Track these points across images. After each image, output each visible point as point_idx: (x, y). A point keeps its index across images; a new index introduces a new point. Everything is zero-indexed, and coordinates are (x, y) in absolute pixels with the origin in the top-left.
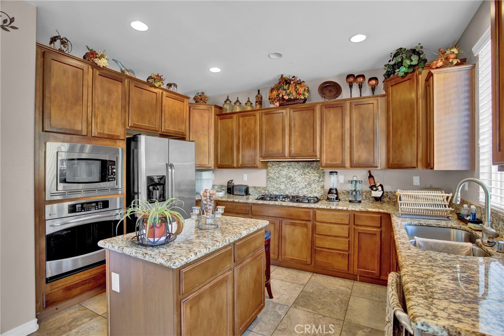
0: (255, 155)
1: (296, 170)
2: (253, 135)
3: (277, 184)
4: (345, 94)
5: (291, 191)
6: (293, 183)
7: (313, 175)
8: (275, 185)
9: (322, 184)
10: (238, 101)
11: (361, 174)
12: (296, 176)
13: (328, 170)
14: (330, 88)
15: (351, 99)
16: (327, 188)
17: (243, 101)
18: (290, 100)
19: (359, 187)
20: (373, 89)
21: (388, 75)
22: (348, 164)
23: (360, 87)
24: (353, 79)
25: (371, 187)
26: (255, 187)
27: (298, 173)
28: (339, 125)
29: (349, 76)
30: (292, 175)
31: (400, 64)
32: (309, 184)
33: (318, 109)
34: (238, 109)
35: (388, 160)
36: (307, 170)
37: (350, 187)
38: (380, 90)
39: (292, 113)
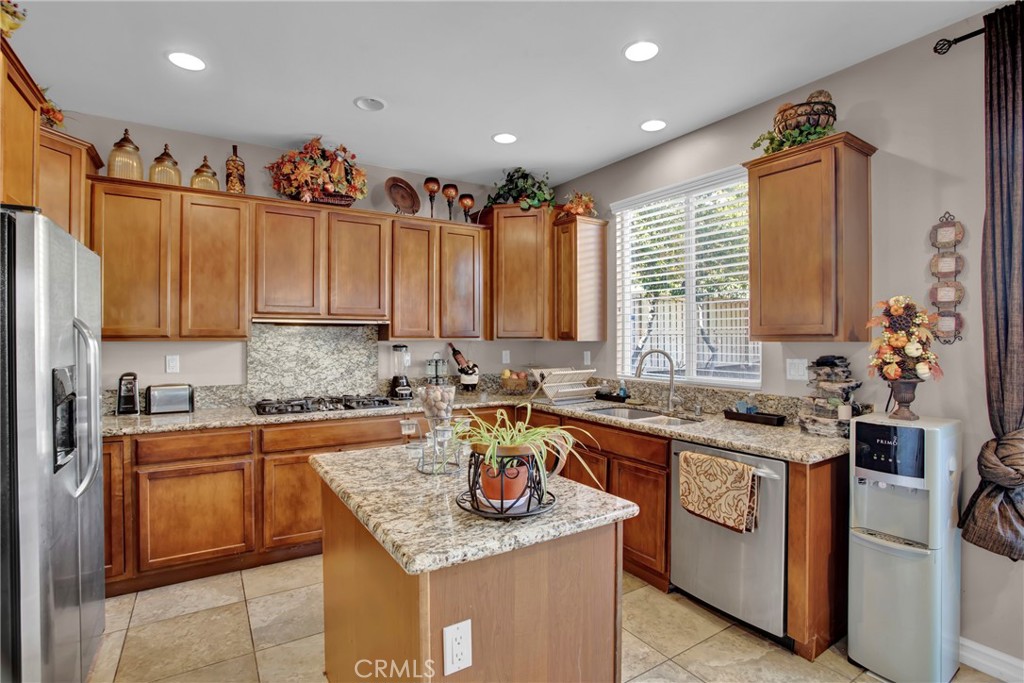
0: (241, 306)
1: (318, 343)
2: (231, 258)
3: (273, 375)
4: (424, 211)
5: (308, 389)
6: (313, 371)
7: (356, 353)
8: (270, 379)
9: (373, 369)
10: (167, 155)
12: (320, 354)
13: (387, 342)
14: (400, 190)
16: (388, 376)
17: (187, 162)
18: (336, 195)
19: (442, 371)
20: (466, 212)
22: (436, 331)
23: (451, 204)
25: (460, 370)
26: (209, 388)
27: (325, 348)
28: (423, 263)
29: (428, 180)
30: (312, 355)
32: (349, 371)
33: (387, 225)
36: (343, 344)
37: (429, 373)
39: (335, 224)
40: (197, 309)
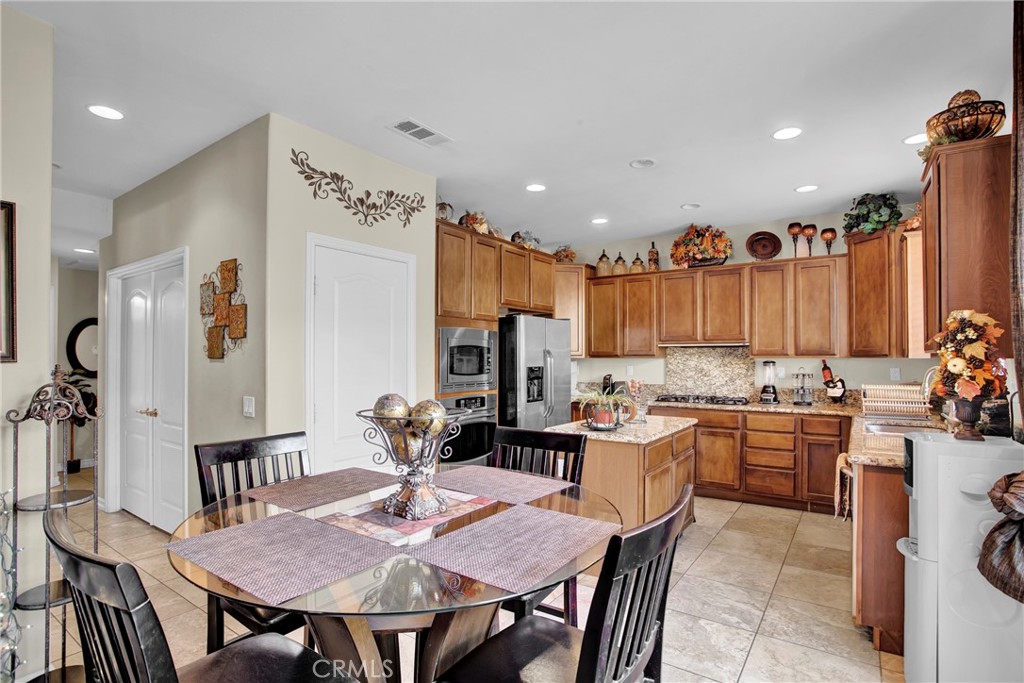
0: (651, 337)
1: (711, 359)
2: (647, 310)
3: (681, 380)
4: (786, 252)
5: (703, 391)
6: (706, 379)
7: (737, 367)
8: (679, 382)
9: (751, 380)
10: (620, 258)
11: (812, 365)
12: (711, 367)
13: (760, 360)
14: (764, 243)
15: (796, 259)
16: (760, 385)
17: (629, 259)
18: (704, 260)
19: (808, 383)
20: (829, 244)
21: (849, 228)
22: (791, 350)
23: (810, 241)
24: (797, 228)
25: (827, 384)
26: (646, 386)
27: (715, 363)
28: (778, 296)
29: (792, 226)
30: (705, 367)
31: (866, 218)
32: (732, 380)
33: (746, 273)
34: (619, 270)
35: (851, 345)
36: (727, 360)
37: (796, 384)
38: (840, 246)
40: (630, 341)
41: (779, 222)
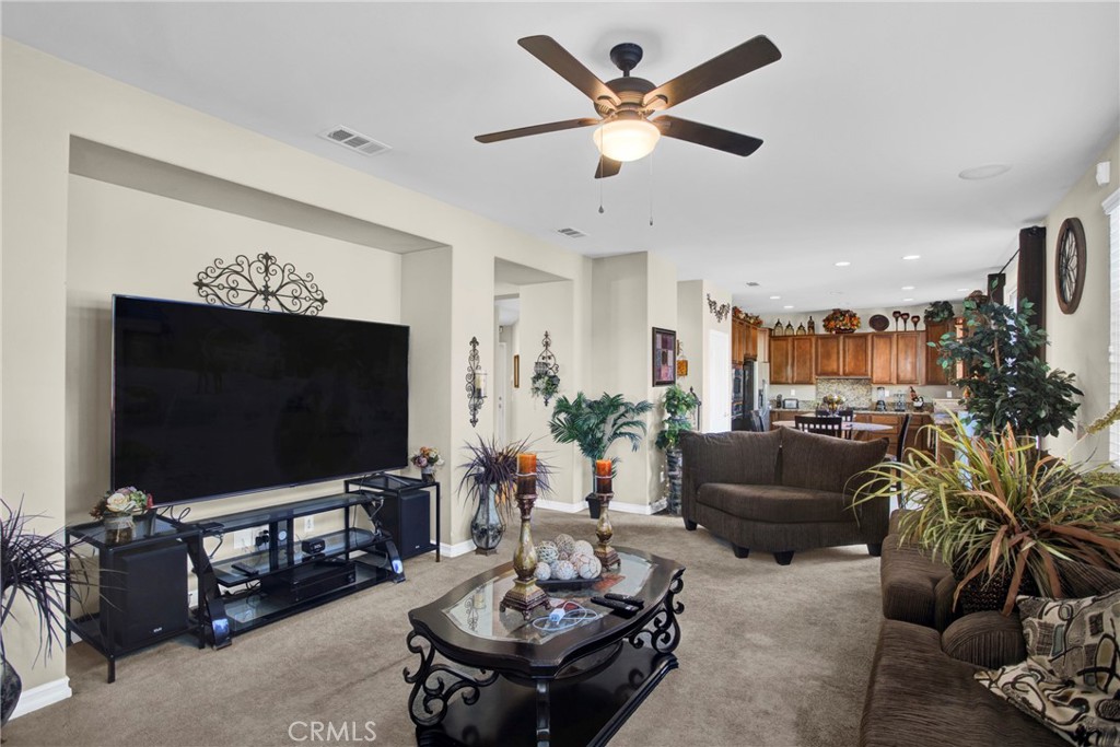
0: (811, 373)
1: (846, 386)
2: (808, 356)
4: (891, 328)
7: (861, 390)
9: (870, 397)
10: (789, 325)
11: (904, 389)
13: (875, 387)
14: (879, 322)
15: (897, 332)
16: (875, 400)
17: (795, 326)
18: (845, 330)
19: (903, 399)
20: (915, 324)
21: (926, 317)
22: (895, 382)
23: (905, 322)
24: (897, 314)
25: (914, 400)
26: (803, 401)
28: (887, 351)
29: (895, 313)
31: (938, 315)
32: (858, 398)
33: (870, 338)
34: (789, 333)
35: (927, 378)
36: (855, 386)
37: (896, 400)
38: (922, 326)
39: (847, 340)
40: (798, 374)
41: (887, 309)
